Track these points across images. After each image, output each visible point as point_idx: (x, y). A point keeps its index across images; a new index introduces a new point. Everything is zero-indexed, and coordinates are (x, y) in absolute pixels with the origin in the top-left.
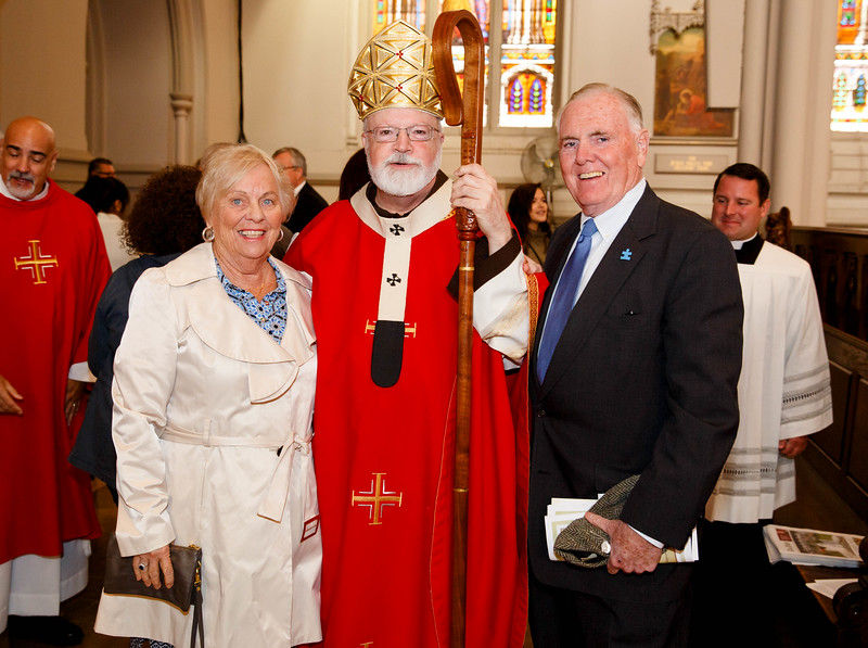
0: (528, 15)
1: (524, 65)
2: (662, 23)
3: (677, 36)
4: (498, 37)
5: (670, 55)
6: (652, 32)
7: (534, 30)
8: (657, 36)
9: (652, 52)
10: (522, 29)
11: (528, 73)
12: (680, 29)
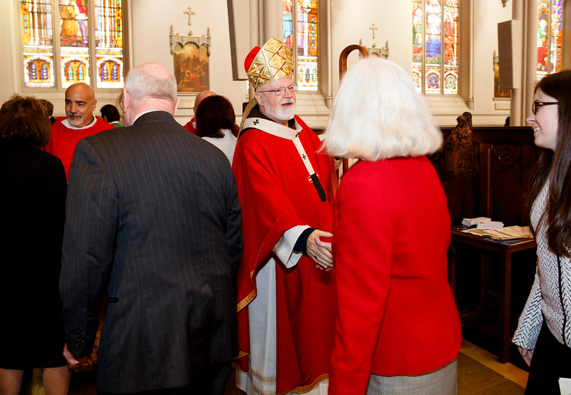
0: (108, 34)
1: (108, 58)
2: (175, 40)
3: (182, 46)
4: (93, 44)
5: (180, 55)
6: (171, 44)
7: (112, 41)
8: (173, 46)
9: (172, 53)
10: (106, 40)
11: (110, 62)
12: (184, 44)
